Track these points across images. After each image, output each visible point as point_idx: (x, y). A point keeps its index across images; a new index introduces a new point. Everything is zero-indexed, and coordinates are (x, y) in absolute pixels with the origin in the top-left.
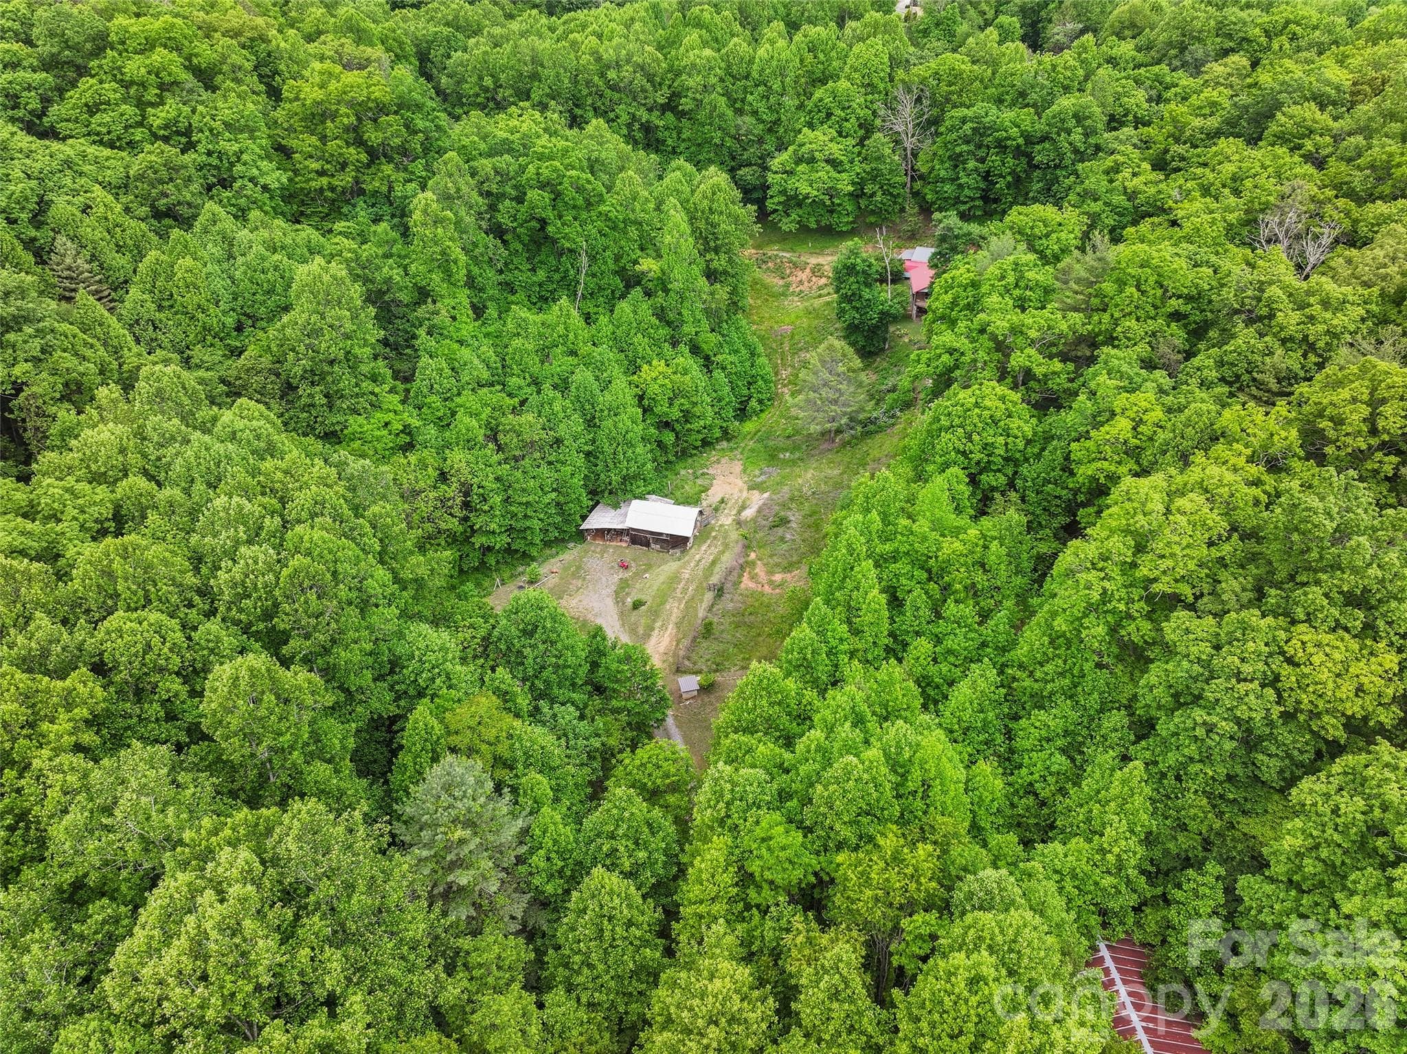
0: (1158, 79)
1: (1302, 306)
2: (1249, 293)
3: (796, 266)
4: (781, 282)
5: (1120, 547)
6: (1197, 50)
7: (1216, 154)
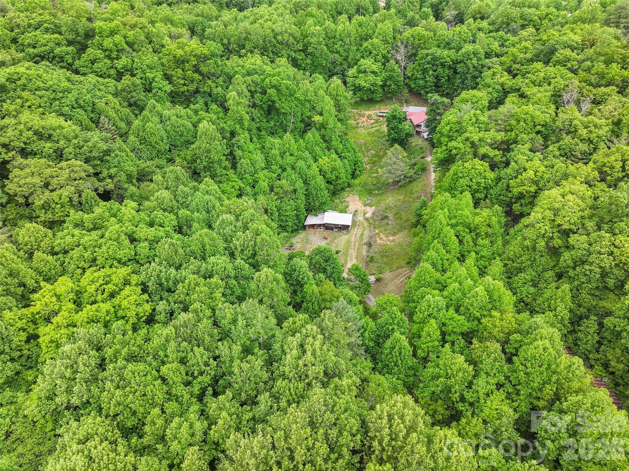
0: (501, 37)
1: (586, 127)
2: (567, 123)
3: (360, 115)
4: (355, 122)
5: (549, 214)
6: (514, 25)
7: (533, 68)
